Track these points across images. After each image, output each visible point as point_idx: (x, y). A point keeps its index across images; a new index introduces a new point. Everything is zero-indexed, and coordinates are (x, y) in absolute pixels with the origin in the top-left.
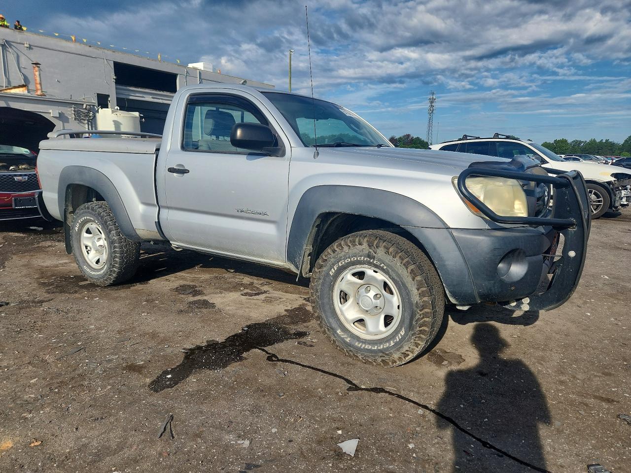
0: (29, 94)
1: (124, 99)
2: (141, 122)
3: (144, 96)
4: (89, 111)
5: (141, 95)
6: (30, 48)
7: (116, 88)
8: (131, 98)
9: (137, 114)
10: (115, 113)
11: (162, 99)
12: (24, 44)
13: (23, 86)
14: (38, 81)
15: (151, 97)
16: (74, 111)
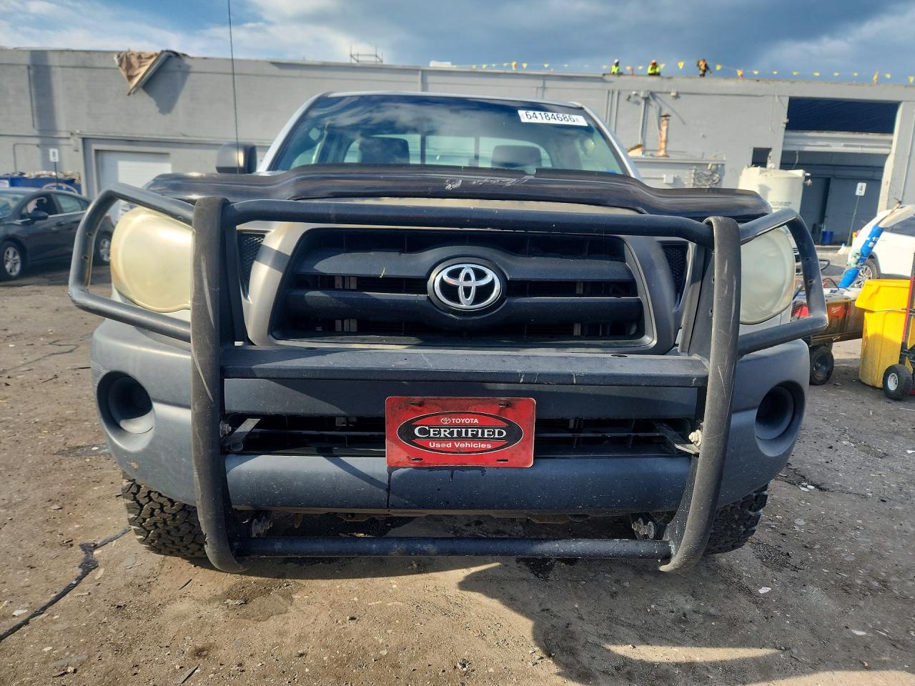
0: (643, 156)
1: (794, 152)
2: (805, 186)
3: (830, 143)
4: (714, 172)
5: (825, 143)
6: (677, 96)
7: (785, 137)
8: (807, 149)
9: (799, 173)
10: (764, 174)
11: (862, 146)
12: (670, 93)
13: (638, 146)
14: (664, 137)
15: (843, 144)
16: (695, 174)
